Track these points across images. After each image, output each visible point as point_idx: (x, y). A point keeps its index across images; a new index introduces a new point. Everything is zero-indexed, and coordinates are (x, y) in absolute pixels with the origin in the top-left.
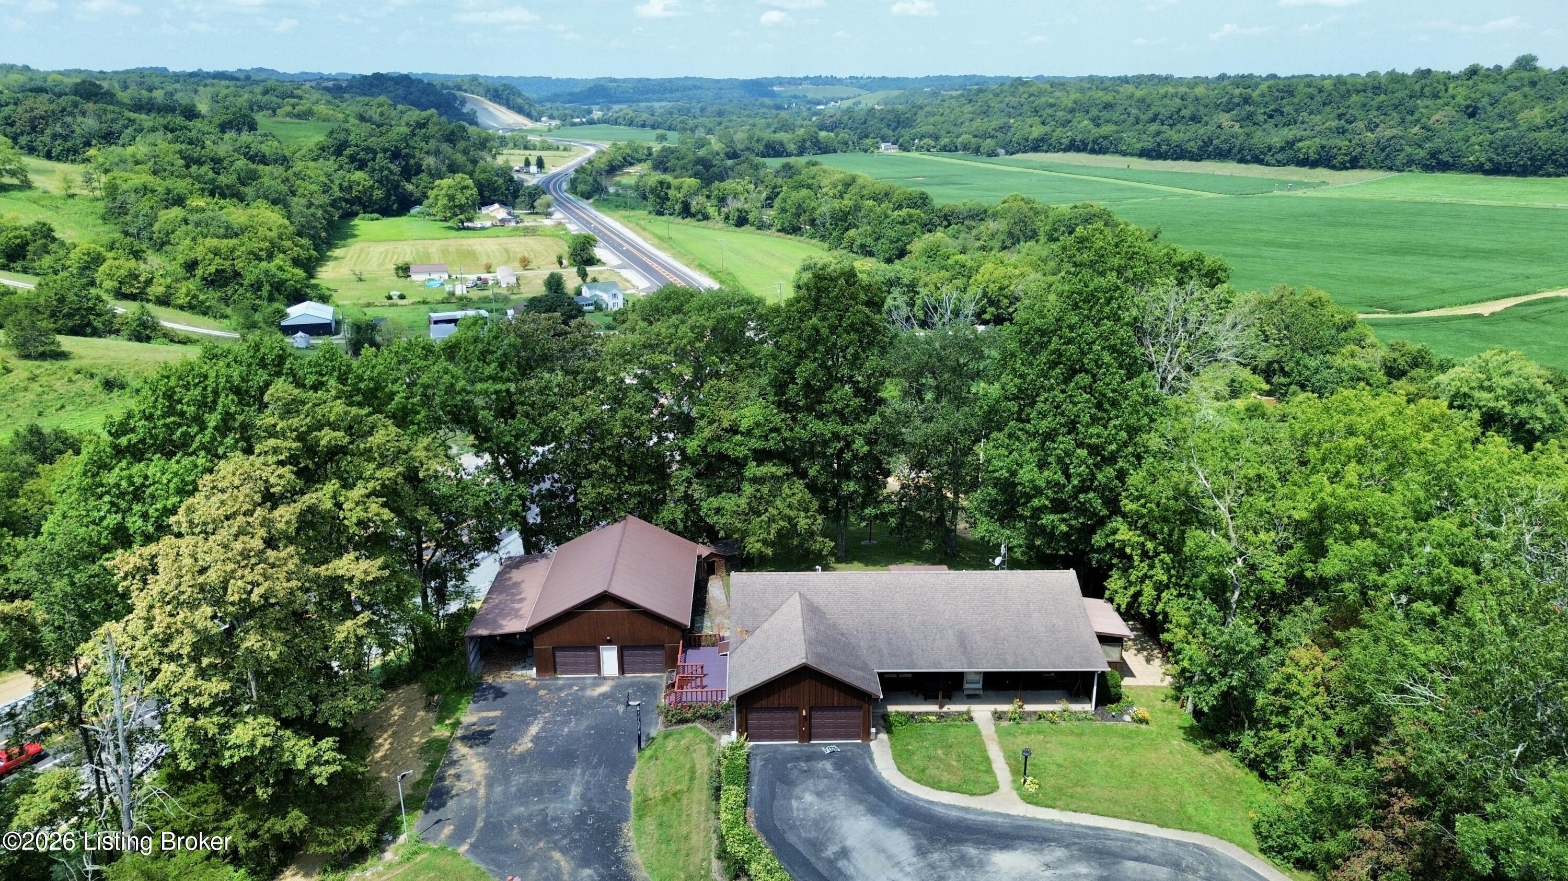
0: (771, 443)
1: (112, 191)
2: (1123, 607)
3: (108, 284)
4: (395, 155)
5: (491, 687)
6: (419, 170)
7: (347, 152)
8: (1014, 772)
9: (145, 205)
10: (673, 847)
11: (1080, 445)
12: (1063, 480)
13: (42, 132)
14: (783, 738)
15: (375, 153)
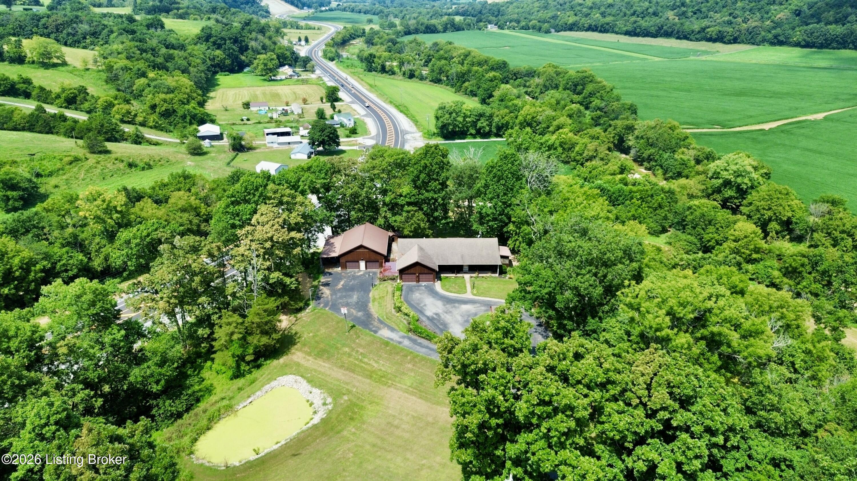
0: (412, 200)
1: (110, 68)
2: (511, 248)
3: (118, 116)
4: (235, 41)
5: (328, 272)
6: (247, 48)
7: (211, 40)
8: (472, 289)
9: (127, 76)
10: (382, 307)
13: (62, 32)
14: (412, 282)
15: (225, 40)
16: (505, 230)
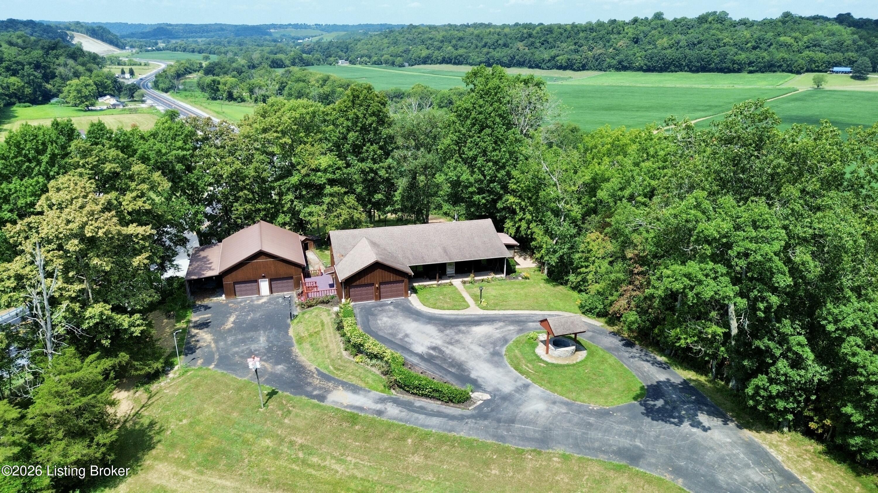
0: (337, 175)
2: (513, 234)
4: (37, 66)
5: (201, 306)
7: (4, 65)
8: (476, 300)
10: (321, 351)
11: (488, 161)
12: (482, 178)
14: (367, 299)
15: (23, 65)
16: (499, 205)
